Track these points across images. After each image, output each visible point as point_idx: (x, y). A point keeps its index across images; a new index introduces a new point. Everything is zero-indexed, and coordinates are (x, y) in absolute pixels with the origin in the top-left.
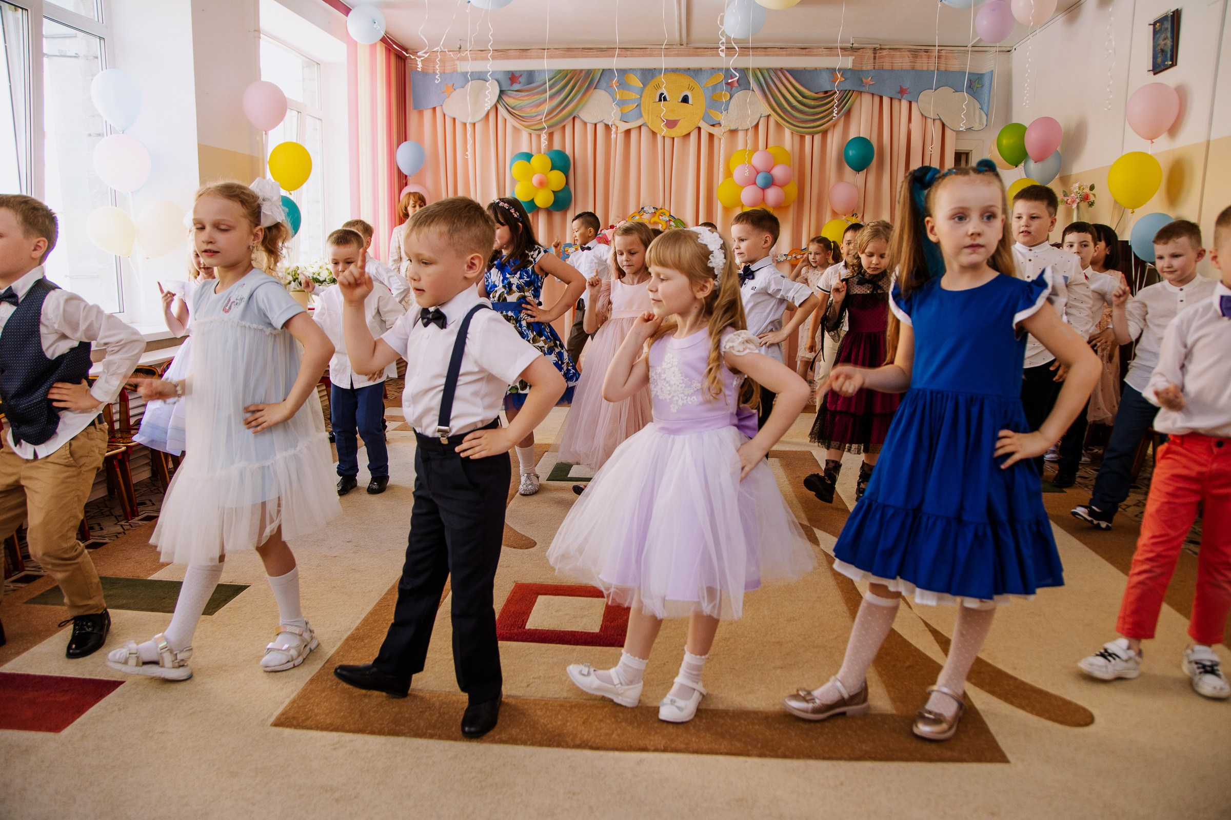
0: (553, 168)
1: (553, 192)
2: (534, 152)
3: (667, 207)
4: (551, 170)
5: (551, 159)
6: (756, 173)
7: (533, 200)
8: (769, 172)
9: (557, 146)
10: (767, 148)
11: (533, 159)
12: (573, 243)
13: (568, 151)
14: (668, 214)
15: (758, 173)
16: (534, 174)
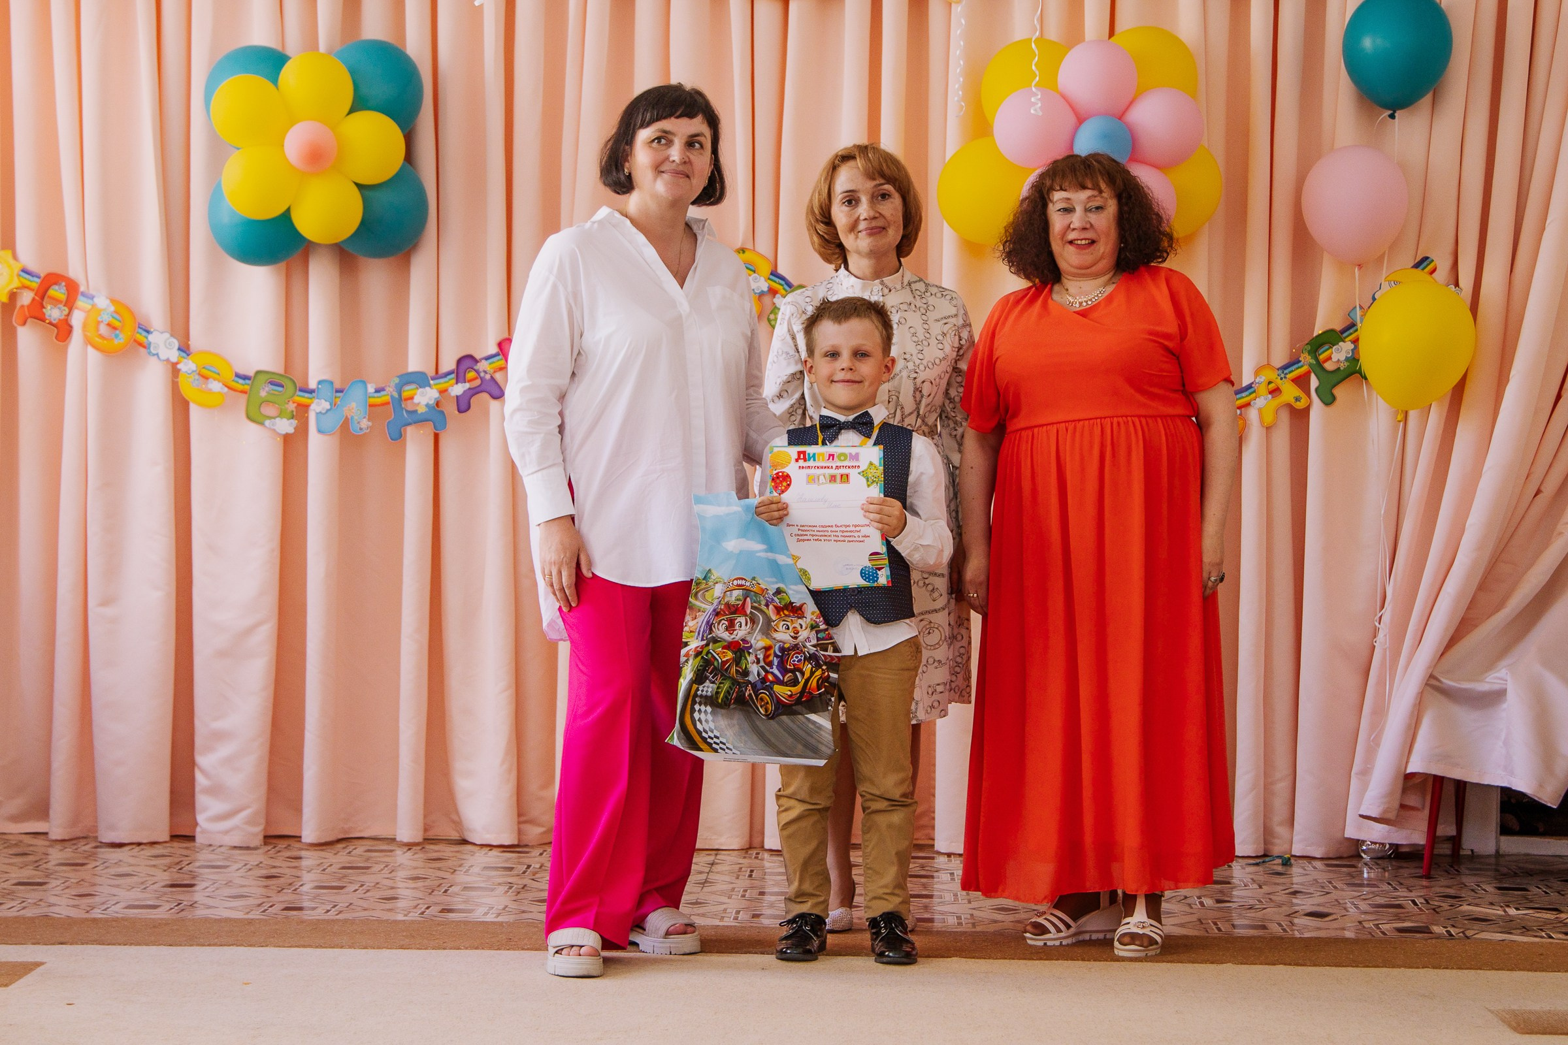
0: (359, 104)
1: (357, 185)
2: (292, 44)
3: (763, 245)
4: (351, 112)
5: (353, 73)
6: (1071, 120)
7: (286, 216)
8: (1121, 117)
9: (374, 28)
10: (1112, 33)
11: (288, 73)
12: (431, 373)
13: (415, 46)
14: (766, 269)
15: (1080, 120)
16: (293, 123)
